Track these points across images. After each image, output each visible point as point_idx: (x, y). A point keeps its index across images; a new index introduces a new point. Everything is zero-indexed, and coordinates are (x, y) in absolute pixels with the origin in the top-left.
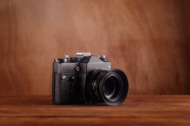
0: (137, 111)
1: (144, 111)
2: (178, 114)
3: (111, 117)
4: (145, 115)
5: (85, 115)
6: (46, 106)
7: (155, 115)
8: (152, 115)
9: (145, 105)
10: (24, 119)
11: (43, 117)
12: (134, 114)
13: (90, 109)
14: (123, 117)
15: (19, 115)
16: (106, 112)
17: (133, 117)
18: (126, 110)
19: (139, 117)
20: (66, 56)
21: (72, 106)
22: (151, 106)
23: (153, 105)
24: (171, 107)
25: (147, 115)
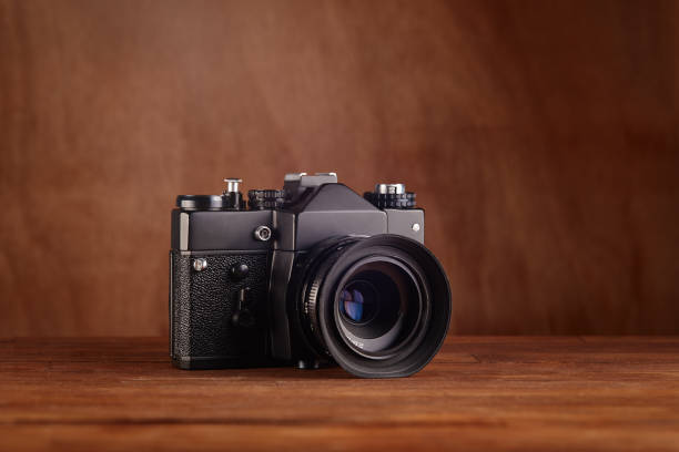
0: (493, 397)
1: (521, 397)
2: (653, 409)
3: (393, 425)
4: (526, 414)
5: (291, 413)
6: (141, 379)
7: (566, 416)
8: (554, 415)
9: (524, 376)
10: (48, 432)
11: (125, 423)
12: (482, 412)
13: (308, 392)
14: (439, 424)
15: (34, 416)
16: (374, 404)
17: (479, 424)
18: (452, 393)
19: (503, 424)
20: (230, 185)
21: (239, 378)
22: (545, 377)
23: (553, 377)
24: (622, 383)
25: (535, 415)
